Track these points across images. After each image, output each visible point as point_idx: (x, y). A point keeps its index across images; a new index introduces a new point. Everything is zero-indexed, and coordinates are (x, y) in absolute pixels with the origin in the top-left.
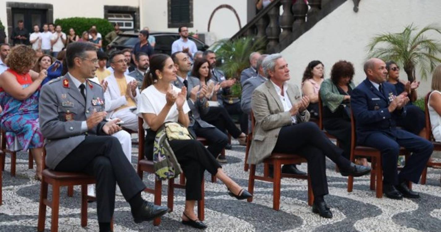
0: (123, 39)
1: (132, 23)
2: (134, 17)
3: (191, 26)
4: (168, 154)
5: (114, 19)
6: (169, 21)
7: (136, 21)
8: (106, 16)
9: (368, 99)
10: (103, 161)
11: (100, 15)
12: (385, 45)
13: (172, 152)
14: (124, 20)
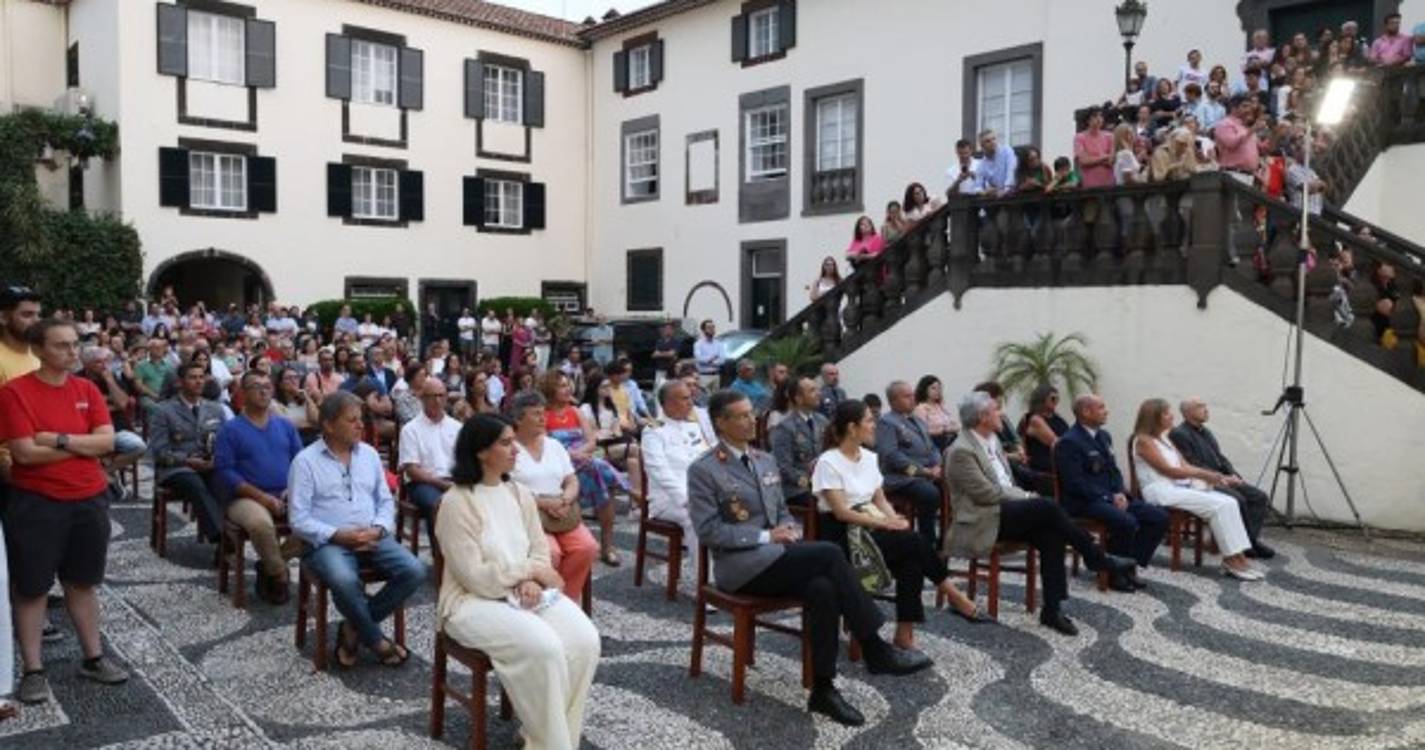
0: (579, 329)
1: (577, 303)
2: (580, 294)
3: (660, 308)
4: (871, 554)
5: (554, 300)
6: (629, 300)
7: (583, 300)
8: (544, 294)
9: (1084, 456)
10: (823, 582)
11: (536, 293)
12: (1012, 358)
13: (878, 551)
14: (566, 299)
